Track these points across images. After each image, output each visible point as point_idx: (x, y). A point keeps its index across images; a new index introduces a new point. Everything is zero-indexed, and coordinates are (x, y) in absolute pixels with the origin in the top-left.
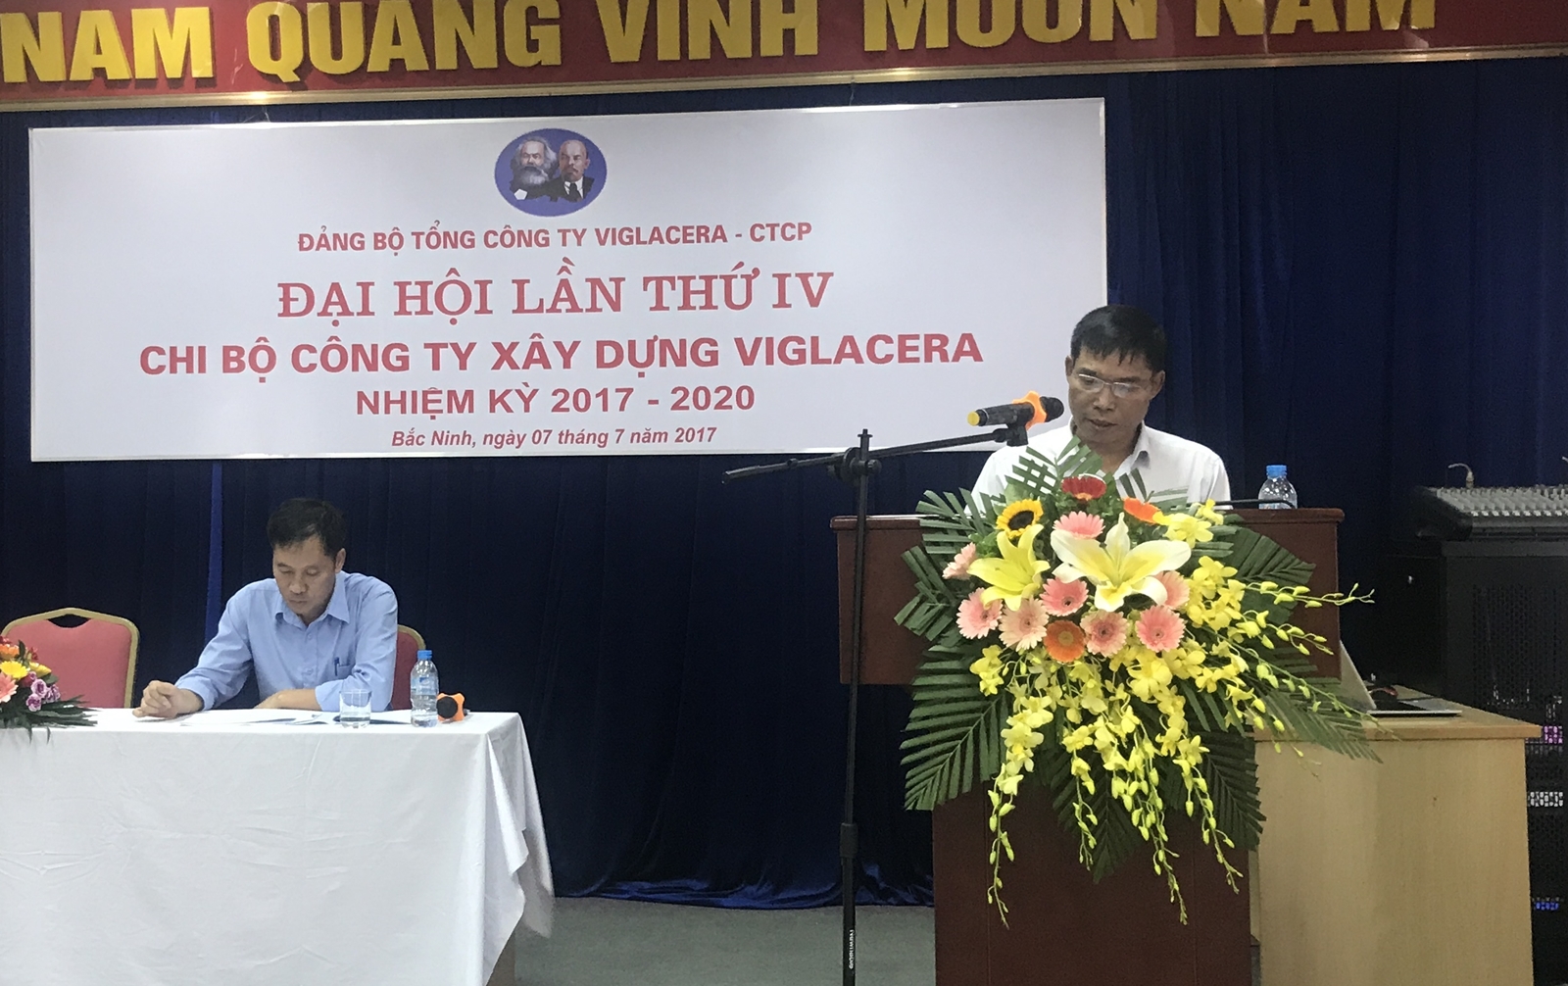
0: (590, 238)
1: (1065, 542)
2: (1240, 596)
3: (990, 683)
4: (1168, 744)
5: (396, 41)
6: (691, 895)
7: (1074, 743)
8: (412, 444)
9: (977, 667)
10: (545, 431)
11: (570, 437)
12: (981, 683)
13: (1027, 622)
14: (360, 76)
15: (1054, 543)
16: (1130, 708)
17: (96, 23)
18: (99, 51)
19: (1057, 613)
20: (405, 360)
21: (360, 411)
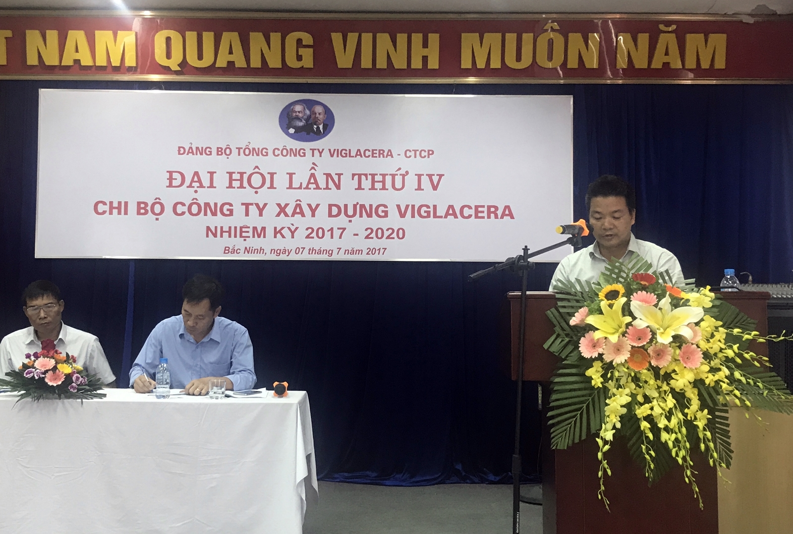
0: (326, 154)
1: (637, 307)
2: (724, 336)
3: (597, 381)
4: (690, 414)
5: (231, 53)
6: (370, 480)
7: (642, 413)
8: (234, 253)
9: (589, 373)
10: (302, 248)
11: (314, 251)
12: (593, 381)
13: (618, 349)
14: (211, 69)
15: (632, 308)
16: (670, 394)
17: (77, 37)
18: (77, 51)
19: (635, 344)
20: (231, 211)
21: (207, 236)
